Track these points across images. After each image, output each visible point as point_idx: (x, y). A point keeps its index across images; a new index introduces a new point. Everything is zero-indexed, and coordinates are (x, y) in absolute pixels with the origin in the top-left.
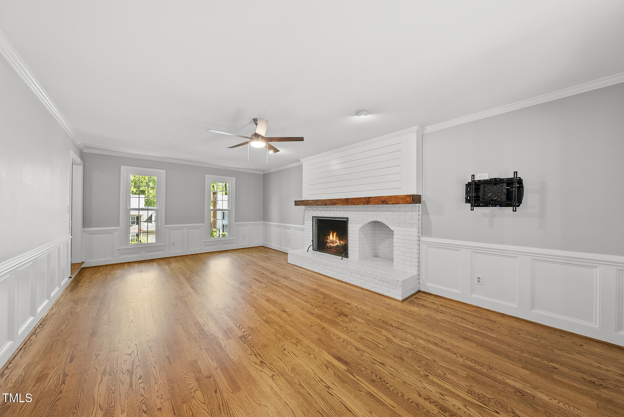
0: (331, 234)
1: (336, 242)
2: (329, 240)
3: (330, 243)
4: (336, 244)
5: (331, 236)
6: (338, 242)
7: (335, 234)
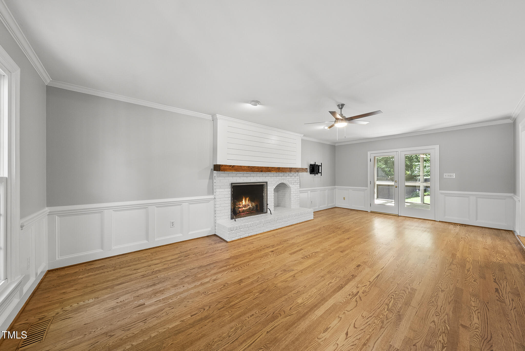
0: (244, 199)
1: (248, 205)
2: (242, 205)
3: (243, 207)
4: (249, 207)
5: (244, 201)
6: (250, 204)
7: (247, 199)
